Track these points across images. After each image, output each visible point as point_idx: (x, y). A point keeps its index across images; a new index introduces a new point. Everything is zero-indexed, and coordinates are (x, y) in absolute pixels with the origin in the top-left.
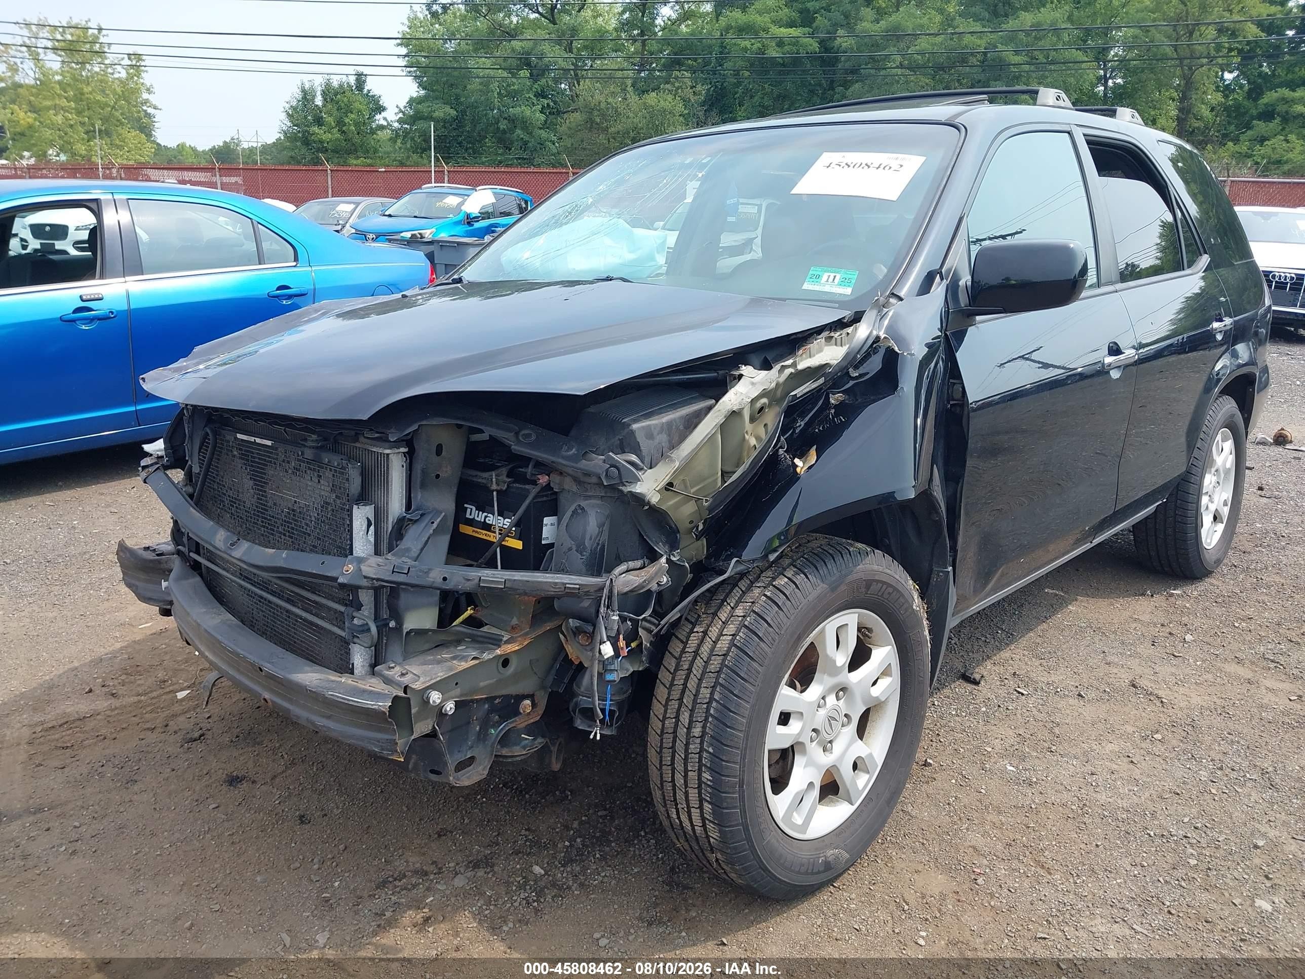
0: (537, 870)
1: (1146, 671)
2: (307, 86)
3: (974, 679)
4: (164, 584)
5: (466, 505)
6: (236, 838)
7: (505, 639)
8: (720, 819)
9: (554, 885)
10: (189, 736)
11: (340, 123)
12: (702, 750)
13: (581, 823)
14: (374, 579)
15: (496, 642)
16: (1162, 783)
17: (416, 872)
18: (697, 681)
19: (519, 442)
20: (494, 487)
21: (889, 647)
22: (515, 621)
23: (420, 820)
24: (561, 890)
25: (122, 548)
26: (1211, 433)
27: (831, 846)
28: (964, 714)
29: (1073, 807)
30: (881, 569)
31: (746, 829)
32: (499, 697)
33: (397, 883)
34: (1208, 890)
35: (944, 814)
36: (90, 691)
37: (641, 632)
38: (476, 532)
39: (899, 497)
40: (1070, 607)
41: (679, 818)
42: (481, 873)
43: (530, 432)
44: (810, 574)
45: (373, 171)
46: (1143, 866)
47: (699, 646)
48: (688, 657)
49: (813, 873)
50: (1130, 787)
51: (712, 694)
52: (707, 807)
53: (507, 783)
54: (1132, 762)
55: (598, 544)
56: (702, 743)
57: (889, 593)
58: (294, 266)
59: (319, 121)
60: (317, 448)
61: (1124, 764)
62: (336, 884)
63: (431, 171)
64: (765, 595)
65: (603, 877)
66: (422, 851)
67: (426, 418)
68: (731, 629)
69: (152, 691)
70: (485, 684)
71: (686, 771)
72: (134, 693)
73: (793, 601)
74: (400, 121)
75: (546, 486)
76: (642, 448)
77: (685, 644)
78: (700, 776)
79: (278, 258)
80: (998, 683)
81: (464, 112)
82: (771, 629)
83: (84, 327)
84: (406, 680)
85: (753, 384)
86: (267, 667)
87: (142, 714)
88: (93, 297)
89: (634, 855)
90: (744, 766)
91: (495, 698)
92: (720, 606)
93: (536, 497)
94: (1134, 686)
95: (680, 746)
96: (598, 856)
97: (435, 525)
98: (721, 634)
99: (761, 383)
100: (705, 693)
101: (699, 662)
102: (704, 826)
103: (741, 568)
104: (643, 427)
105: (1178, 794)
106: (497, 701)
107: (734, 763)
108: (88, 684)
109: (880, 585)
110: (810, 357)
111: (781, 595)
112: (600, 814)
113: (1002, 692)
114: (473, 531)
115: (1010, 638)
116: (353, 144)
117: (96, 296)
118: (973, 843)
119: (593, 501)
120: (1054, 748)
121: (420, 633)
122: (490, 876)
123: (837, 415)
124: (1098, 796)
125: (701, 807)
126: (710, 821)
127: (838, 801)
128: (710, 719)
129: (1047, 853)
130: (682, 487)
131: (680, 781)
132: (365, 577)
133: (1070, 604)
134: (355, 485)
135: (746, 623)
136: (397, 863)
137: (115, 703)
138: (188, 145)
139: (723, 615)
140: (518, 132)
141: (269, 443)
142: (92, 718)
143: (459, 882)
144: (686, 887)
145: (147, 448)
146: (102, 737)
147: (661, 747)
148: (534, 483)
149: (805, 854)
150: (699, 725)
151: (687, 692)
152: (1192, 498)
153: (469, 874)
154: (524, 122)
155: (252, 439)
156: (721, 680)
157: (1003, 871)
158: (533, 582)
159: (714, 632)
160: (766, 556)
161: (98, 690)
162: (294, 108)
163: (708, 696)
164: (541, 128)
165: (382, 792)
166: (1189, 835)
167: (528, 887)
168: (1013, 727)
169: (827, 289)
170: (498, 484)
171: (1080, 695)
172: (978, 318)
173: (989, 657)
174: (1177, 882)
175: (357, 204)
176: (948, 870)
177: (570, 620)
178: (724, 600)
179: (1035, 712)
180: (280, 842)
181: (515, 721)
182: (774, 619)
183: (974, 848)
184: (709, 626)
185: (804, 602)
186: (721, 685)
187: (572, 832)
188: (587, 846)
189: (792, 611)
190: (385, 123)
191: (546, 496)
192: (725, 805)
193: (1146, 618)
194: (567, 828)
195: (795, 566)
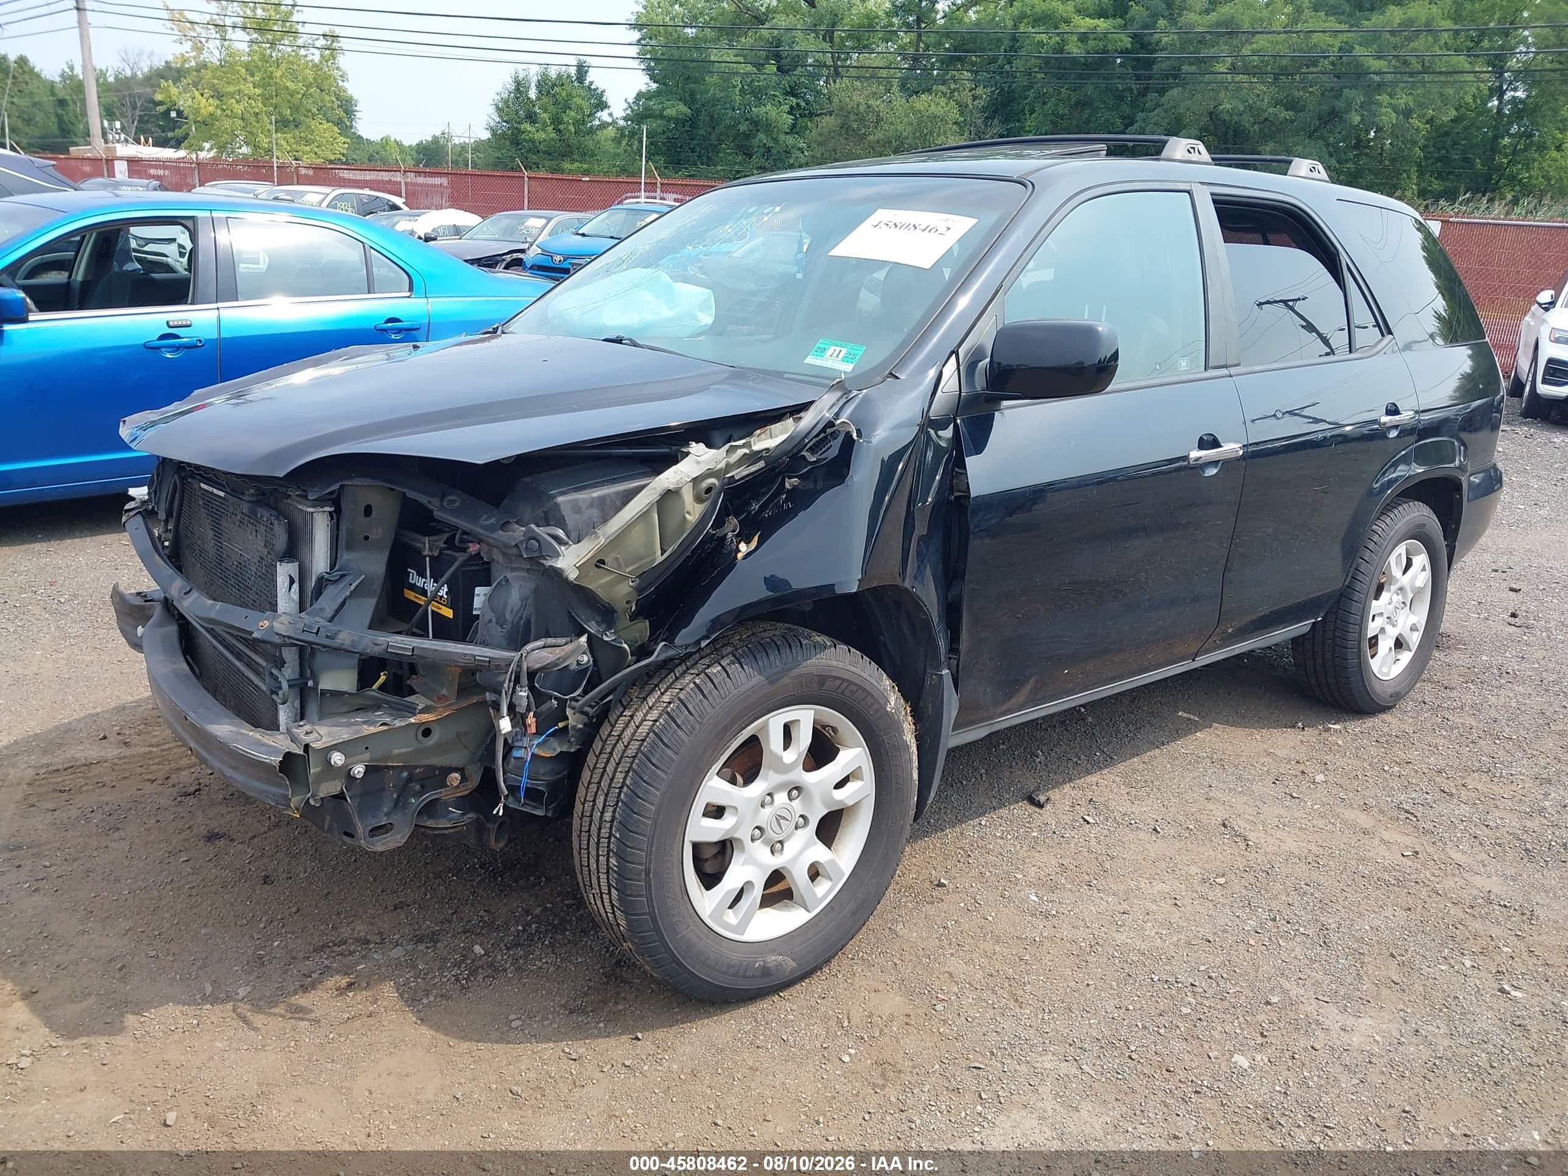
0: (478, 949)
1: (1249, 810)
3: (1038, 801)
4: (140, 630)
5: (409, 570)
6: (194, 892)
7: (420, 708)
8: (626, 905)
9: (491, 965)
10: (184, 790)
11: (556, 121)
12: (611, 835)
13: (545, 909)
14: (285, 636)
15: (412, 710)
16: (1198, 929)
17: (357, 940)
18: (614, 764)
19: (442, 508)
20: (426, 552)
21: (860, 749)
22: (444, 692)
23: (382, 891)
24: (495, 970)
25: (116, 594)
26: (1385, 543)
27: (774, 951)
28: (1009, 837)
29: (1083, 944)
30: (841, 665)
31: (654, 920)
32: (421, 767)
33: (336, 949)
34: (1186, 1039)
35: (934, 936)
36: (105, 738)
37: (569, 712)
38: (418, 598)
39: (839, 591)
40: (1198, 734)
41: (596, 904)
42: (421, 947)
43: (455, 499)
44: (746, 664)
45: (576, 180)
46: (1128, 1010)
47: (624, 729)
48: (612, 740)
49: (744, 976)
50: (1160, 930)
51: (625, 778)
52: (614, 892)
53: (485, 864)
54: (1176, 904)
55: (521, 618)
56: (611, 828)
57: (852, 691)
58: (408, 297)
59: (531, 118)
60: (253, 502)
61: (1166, 906)
62: (276, 944)
63: (641, 183)
64: (695, 683)
65: (544, 963)
66: (373, 921)
67: (350, 478)
68: (655, 714)
69: (165, 744)
70: (401, 750)
71: (598, 856)
72: (147, 743)
73: (721, 691)
74: (625, 119)
75: (476, 555)
76: (567, 522)
77: (613, 726)
78: (608, 861)
79: (390, 286)
80: (1068, 808)
81: (698, 112)
82: (691, 717)
83: (168, 356)
84: (307, 739)
85: (698, 463)
86: (192, 716)
87: (149, 765)
88: (180, 323)
89: (584, 946)
90: (651, 855)
91: (416, 767)
92: (653, 690)
93: (463, 565)
94: (1224, 825)
95: (594, 829)
96: (547, 942)
97: (353, 587)
98: (644, 720)
99: (707, 462)
100: (620, 776)
101: (620, 747)
102: (613, 913)
103: (671, 653)
104: (570, 501)
105: (1209, 941)
106: (418, 771)
107: (640, 850)
108: (104, 730)
109: (838, 682)
110: (771, 438)
111: (710, 684)
112: (566, 902)
113: (1066, 819)
114: (415, 597)
115: (1109, 761)
116: (569, 145)
117: (184, 323)
118: (952, 969)
119: (519, 574)
120: (1095, 882)
121: (337, 694)
122: (429, 951)
123: (786, 501)
124: (1118, 936)
125: (609, 893)
126: (618, 908)
127: (793, 907)
128: (620, 804)
129: (1028, 986)
130: (616, 565)
131: (593, 866)
132: (277, 634)
133: (1200, 731)
134: (281, 540)
135: (669, 709)
136: (343, 930)
137: (126, 751)
138: (392, 139)
139: (651, 701)
140: (761, 136)
141: (222, 494)
142: (98, 765)
143: (397, 953)
144: (625, 981)
145: (132, 492)
146: (101, 785)
147: (581, 831)
148: (464, 550)
149: (736, 957)
150: (611, 809)
151: (605, 776)
152: (1353, 618)
153: (410, 947)
154: (768, 126)
155: (211, 489)
156: (634, 766)
157: (971, 1000)
158: (442, 652)
159: (639, 716)
160: (699, 642)
161: (112, 738)
162: (506, 102)
163: (621, 780)
164: (786, 133)
165: (355, 860)
166: (1196, 983)
167: (464, 965)
168: (1059, 856)
169: (828, 364)
170: (431, 549)
171: (1155, 830)
172: (1005, 403)
173: (1070, 780)
174: (1156, 1029)
175: (549, 220)
176: (910, 994)
177: (487, 694)
178: (657, 685)
179: (1093, 842)
180: (236, 900)
181: (441, 793)
182: (697, 708)
183: (950, 974)
184: (636, 710)
185: (734, 692)
186: (634, 771)
187: (530, 917)
188: (540, 933)
189: (718, 701)
190: (610, 120)
191: (478, 565)
192: (629, 892)
193: (1281, 753)
194: (527, 912)
195: (734, 655)
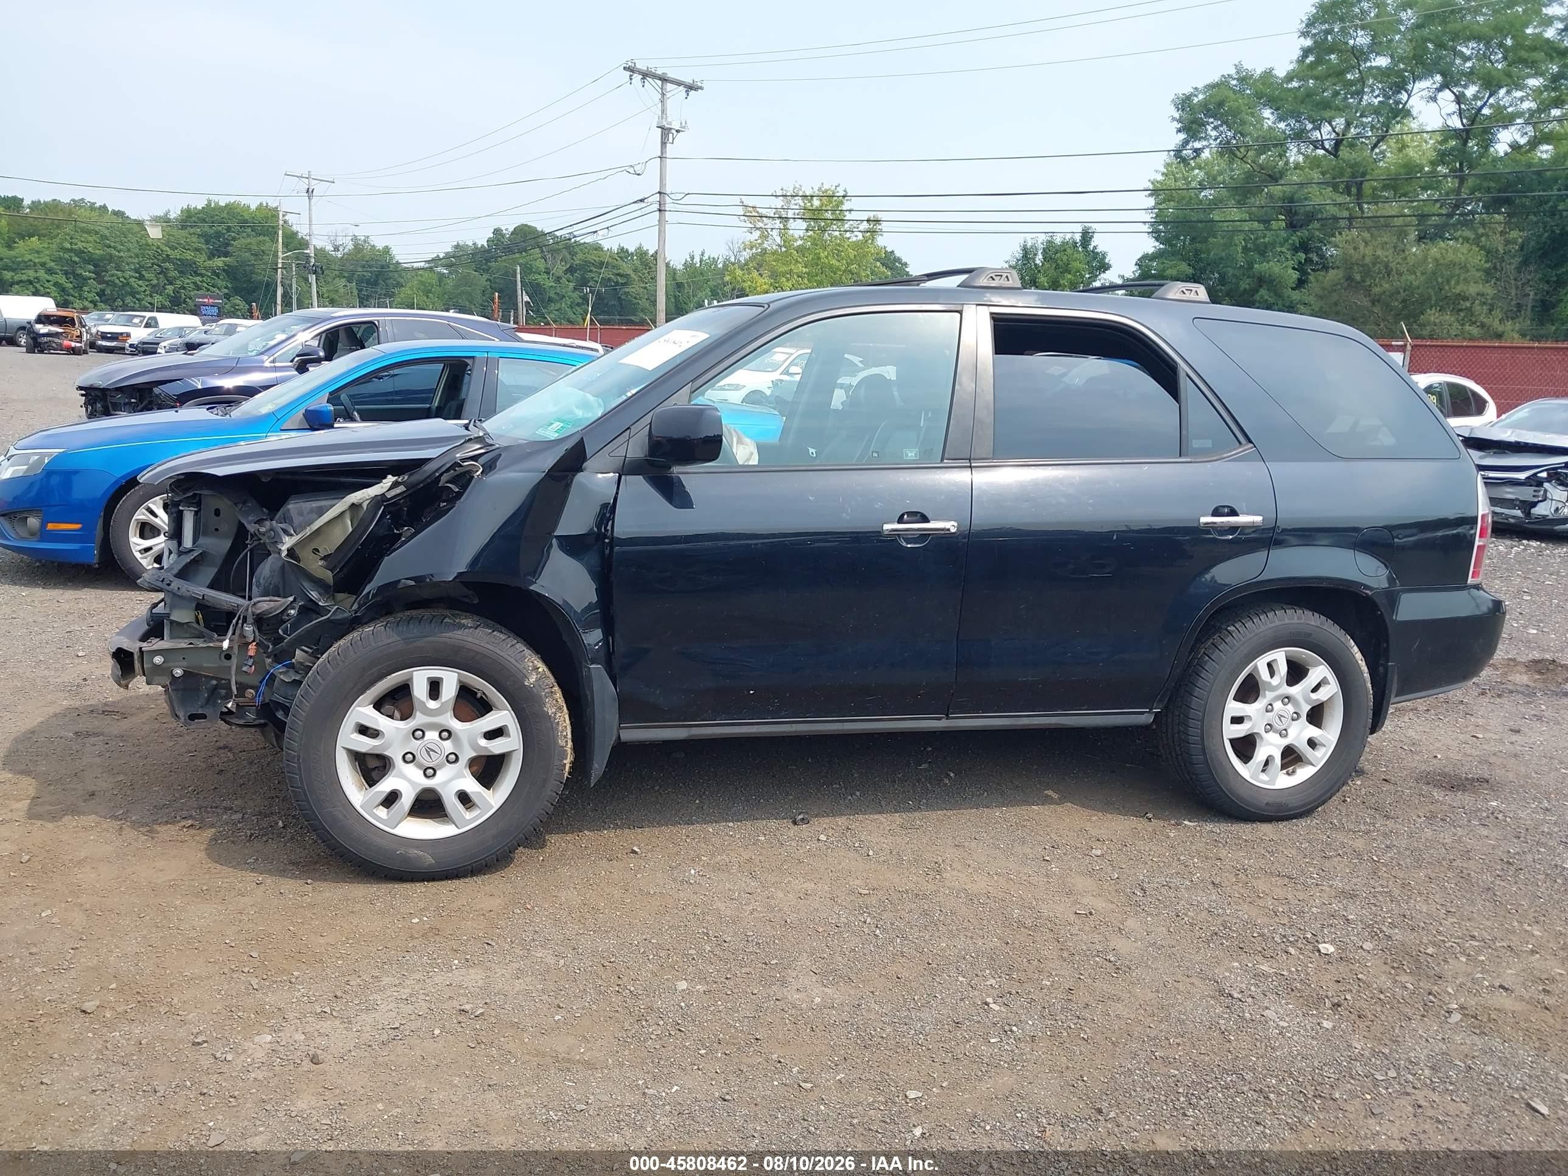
2: (1029, 245)
